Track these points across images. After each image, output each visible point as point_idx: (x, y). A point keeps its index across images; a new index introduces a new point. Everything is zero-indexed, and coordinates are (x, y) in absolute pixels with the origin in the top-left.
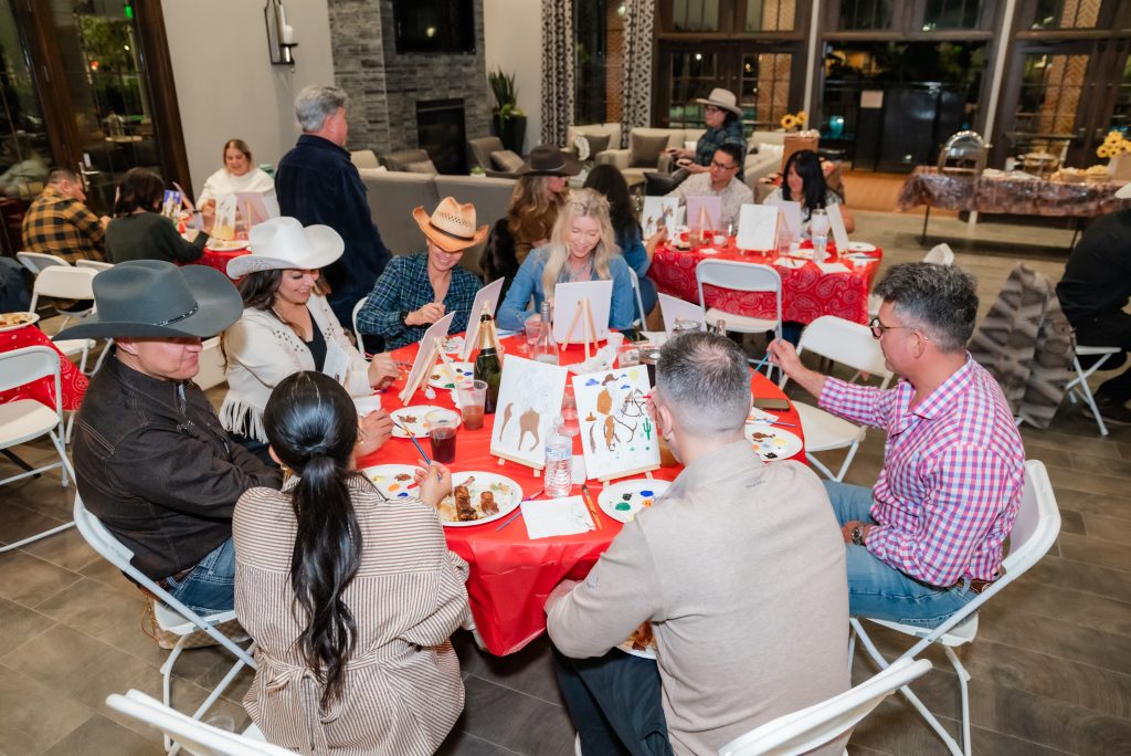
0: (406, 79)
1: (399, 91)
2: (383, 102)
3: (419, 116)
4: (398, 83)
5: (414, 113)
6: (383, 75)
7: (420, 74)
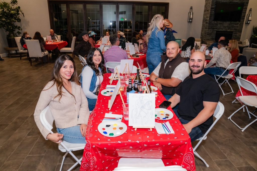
0: (214, 26)
1: (212, 28)
2: (207, 30)
3: (216, 34)
4: (212, 27)
5: (215, 33)
6: (208, 25)
7: (219, 25)
